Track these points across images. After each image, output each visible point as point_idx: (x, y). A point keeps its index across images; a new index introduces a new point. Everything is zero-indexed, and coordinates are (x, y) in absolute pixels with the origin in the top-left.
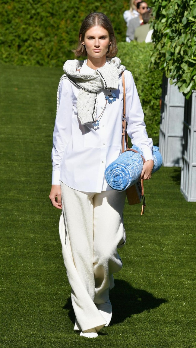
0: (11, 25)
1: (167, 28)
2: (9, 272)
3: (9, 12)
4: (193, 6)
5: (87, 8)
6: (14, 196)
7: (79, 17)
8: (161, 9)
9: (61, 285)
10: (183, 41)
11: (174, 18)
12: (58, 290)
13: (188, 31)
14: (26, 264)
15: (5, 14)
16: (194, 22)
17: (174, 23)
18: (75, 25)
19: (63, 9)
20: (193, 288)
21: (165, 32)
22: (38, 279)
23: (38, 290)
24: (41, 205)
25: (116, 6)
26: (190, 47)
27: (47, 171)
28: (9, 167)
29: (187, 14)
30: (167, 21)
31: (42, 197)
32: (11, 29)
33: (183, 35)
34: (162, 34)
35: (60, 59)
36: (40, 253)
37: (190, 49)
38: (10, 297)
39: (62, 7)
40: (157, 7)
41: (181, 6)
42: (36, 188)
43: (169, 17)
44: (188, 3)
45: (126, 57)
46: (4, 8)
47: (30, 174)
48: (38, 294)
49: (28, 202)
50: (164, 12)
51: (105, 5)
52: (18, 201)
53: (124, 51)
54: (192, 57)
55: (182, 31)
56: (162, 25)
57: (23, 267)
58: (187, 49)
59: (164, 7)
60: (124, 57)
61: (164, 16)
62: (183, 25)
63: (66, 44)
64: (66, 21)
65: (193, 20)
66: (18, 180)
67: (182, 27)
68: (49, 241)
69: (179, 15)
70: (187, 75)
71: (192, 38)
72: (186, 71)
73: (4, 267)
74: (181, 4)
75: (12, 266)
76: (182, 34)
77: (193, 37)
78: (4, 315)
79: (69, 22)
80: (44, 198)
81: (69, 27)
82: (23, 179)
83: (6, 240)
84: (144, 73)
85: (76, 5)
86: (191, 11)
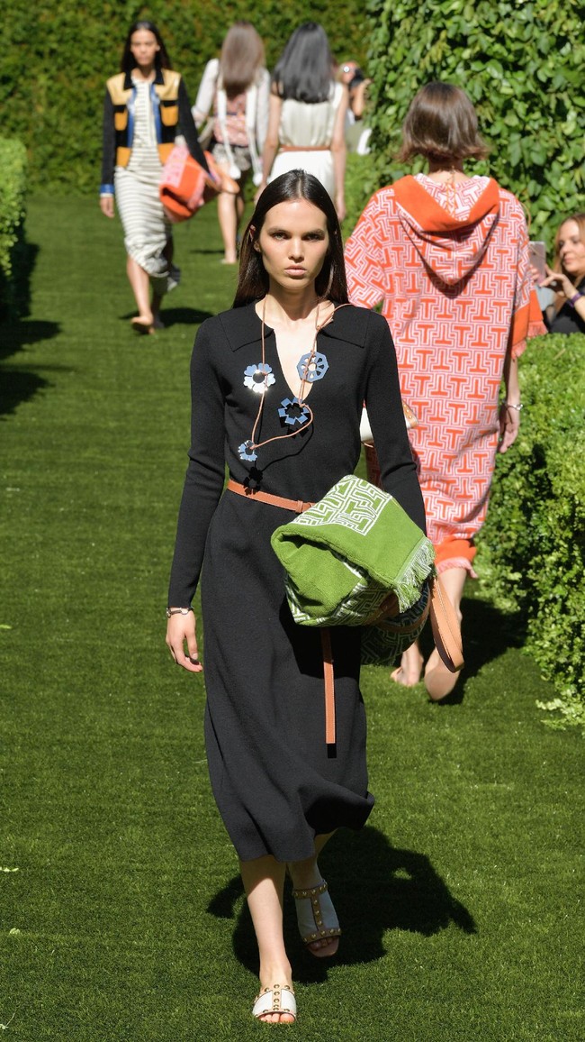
0: (94, 119)
1: (397, 125)
2: (81, 607)
3: (91, 95)
6: (93, 459)
8: (387, 87)
14: (114, 592)
15: (84, 98)
21: (393, 134)
22: (136, 622)
23: (137, 643)
24: (147, 476)
27: (160, 409)
28: (84, 400)
30: (397, 112)
31: (150, 460)
32: (95, 129)
34: (388, 139)
36: (143, 571)
38: (81, 658)
40: (379, 84)
41: (425, 81)
42: (137, 442)
43: (402, 104)
44: (437, 76)
46: (80, 85)
47: (126, 414)
48: (137, 651)
49: (122, 470)
50: (391, 94)
52: (102, 467)
56: (388, 119)
57: (109, 597)
59: (392, 85)
61: (391, 102)
66: (103, 426)
73: (71, 597)
74: (423, 78)
75: (86, 596)
78: (68, 692)
80: (153, 461)
82: (112, 424)
83: (77, 544)
84: (353, 215)
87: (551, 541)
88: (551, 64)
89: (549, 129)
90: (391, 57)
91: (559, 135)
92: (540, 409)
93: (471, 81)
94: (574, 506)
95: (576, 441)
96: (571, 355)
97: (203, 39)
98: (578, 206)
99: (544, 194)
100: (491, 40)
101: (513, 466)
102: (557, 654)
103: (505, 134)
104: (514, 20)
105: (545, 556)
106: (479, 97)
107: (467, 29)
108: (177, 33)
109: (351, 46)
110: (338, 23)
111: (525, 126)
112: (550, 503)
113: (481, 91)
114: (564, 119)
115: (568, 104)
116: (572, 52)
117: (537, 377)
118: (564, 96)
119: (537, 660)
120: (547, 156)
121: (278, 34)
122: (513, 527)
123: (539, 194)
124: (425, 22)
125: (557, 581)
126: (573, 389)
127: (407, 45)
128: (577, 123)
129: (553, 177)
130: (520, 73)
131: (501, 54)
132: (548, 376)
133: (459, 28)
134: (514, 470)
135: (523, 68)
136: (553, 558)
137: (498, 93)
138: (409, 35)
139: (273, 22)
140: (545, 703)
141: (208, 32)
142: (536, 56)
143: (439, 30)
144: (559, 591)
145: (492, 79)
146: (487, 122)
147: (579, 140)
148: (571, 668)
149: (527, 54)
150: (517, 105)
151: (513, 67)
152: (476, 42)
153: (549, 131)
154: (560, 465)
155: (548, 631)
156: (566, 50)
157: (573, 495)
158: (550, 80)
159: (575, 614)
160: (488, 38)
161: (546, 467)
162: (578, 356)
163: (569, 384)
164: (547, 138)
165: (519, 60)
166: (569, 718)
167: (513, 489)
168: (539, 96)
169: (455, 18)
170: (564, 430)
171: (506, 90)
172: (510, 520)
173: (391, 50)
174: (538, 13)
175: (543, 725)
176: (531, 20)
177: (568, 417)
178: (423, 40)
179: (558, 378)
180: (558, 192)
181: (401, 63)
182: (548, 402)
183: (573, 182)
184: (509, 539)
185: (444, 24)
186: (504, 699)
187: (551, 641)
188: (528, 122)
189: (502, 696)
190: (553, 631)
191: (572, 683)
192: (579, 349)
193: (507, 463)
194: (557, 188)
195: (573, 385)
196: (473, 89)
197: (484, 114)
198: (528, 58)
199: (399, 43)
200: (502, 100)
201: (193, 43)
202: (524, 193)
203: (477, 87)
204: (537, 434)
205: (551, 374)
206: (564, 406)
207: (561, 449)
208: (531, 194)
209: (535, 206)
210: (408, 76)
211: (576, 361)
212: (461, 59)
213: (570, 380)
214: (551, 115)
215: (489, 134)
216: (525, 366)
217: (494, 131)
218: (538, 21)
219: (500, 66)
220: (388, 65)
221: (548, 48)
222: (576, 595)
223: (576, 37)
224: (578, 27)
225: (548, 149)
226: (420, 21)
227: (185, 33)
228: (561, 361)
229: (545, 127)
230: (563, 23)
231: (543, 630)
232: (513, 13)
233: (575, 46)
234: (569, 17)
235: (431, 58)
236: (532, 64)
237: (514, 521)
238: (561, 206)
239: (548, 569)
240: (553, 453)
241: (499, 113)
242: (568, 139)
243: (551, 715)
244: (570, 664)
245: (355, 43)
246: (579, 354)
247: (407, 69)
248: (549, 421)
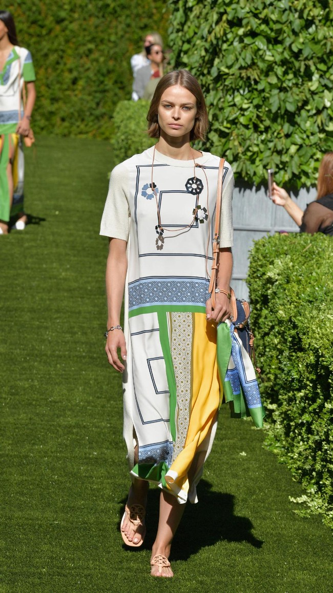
4: (226, 51)
5: (77, 52)
7: (65, 64)
8: (182, 55)
9: (34, 444)
10: (212, 100)
11: (200, 69)
12: (30, 451)
13: (219, 87)
16: (227, 74)
17: (199, 76)
18: (58, 75)
19: (42, 53)
20: (222, 451)
24: (7, 330)
25: (117, 50)
26: (222, 109)
27: (17, 282)
29: (219, 63)
31: (9, 319)
33: (212, 93)
35: (37, 123)
36: (5, 399)
37: (222, 113)
39: (41, 50)
40: (176, 52)
41: (211, 51)
43: (193, 66)
44: (220, 47)
45: (130, 123)
50: (185, 59)
51: (102, 47)
53: (128, 114)
54: (225, 124)
55: (211, 86)
58: (218, 112)
59: (186, 53)
60: (128, 122)
61: (185, 65)
62: (212, 78)
63: (46, 102)
64: (46, 69)
65: (226, 71)
67: (211, 80)
68: (19, 382)
69: (207, 64)
70: (217, 149)
71: (224, 97)
72: (216, 143)
74: (210, 48)
76: (211, 91)
77: (226, 95)
79: (50, 70)
80: (12, 319)
81: (51, 78)
85: (61, 47)
86: (224, 58)
87: (300, 381)
88: (301, 40)
89: (299, 86)
90: (185, 33)
91: (307, 91)
92: (293, 287)
93: (244, 51)
94: (318, 357)
95: (320, 310)
96: (315, 248)
97: (46, 17)
98: (319, 142)
99: (295, 133)
100: (259, 22)
101: (273, 327)
102: (304, 463)
103: (267, 90)
104: (275, 8)
105: (295, 392)
106: (249, 62)
107: (241, 14)
108: (27, 13)
109: (153, 24)
110: (144, 7)
111: (282, 84)
112: (300, 354)
113: (251, 58)
114: (311, 80)
115: (313, 68)
116: (316, 31)
117: (291, 264)
118: (311, 63)
119: (289, 467)
120: (298, 105)
121: (101, 15)
122: (272, 371)
123: (292, 133)
124: (212, 8)
125: (303, 411)
126: (317, 273)
127: (197, 25)
128: (320, 82)
129: (301, 121)
130: (279, 46)
131: (266, 32)
132: (298, 263)
133: (236, 13)
134: (273, 331)
135: (281, 42)
136: (302, 394)
137: (263, 60)
138: (198, 17)
139: (96, 6)
140: (295, 498)
141: (50, 13)
142: (291, 33)
143: (221, 15)
144: (306, 418)
145: (259, 49)
146: (255, 80)
147: (321, 95)
148: (314, 473)
149: (285, 32)
150: (277, 69)
151: (274, 41)
152: (248, 23)
153: (299, 88)
154: (308, 328)
155: (297, 447)
156: (312, 30)
157: (318, 349)
158: (300, 51)
159: (318, 434)
160: (257, 20)
161: (297, 329)
162: (320, 250)
163: (314, 269)
164: (298, 93)
165: (278, 37)
166: (312, 509)
167: (273, 344)
168: (293, 62)
169: (234, 6)
170: (311, 302)
171: (268, 57)
172: (270, 366)
173: (186, 28)
174: (293, 3)
175: (294, 513)
176: (288, 8)
177: (313, 293)
178: (210, 21)
179: (305, 265)
180: (305, 132)
181: (193, 37)
182: (299, 282)
183: (316, 125)
184: (269, 379)
185: (225, 10)
186: (266, 495)
187: (300, 454)
188: (284, 81)
189: (264, 492)
190: (302, 446)
191: (314, 484)
192: (321, 244)
193: (268, 325)
194: (305, 129)
195: (316, 270)
196: (246, 56)
197: (253, 75)
198: (285, 35)
199: (191, 22)
200: (266, 65)
201: (39, 21)
202: (281, 132)
203: (248, 56)
204: (290, 305)
205: (300, 262)
206: (310, 285)
207: (308, 315)
208: (286, 133)
209: (289, 141)
210: (199, 47)
211: (319, 253)
212: (237, 35)
213: (315, 266)
214: (301, 77)
215: (256, 89)
216: (282, 256)
217: (260, 87)
218: (293, 9)
219: (265, 40)
220: (183, 39)
221: (300, 28)
222: (319, 421)
223: (320, 21)
224: (321, 13)
225: (298, 101)
226: (208, 7)
227: (34, 13)
228: (308, 253)
229: (296, 85)
230: (310, 10)
231: (293, 446)
232: (275, 3)
233: (319, 27)
234: (314, 6)
235: (215, 34)
236: (288, 39)
237: (273, 367)
238: (307, 142)
239: (298, 402)
240: (303, 319)
241: (264, 74)
242: (313, 93)
243: (300, 507)
244: (314, 470)
245: (155, 22)
246: (321, 248)
247: (198, 42)
248: (300, 296)
